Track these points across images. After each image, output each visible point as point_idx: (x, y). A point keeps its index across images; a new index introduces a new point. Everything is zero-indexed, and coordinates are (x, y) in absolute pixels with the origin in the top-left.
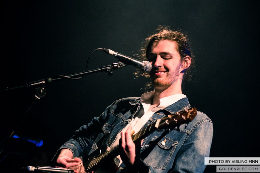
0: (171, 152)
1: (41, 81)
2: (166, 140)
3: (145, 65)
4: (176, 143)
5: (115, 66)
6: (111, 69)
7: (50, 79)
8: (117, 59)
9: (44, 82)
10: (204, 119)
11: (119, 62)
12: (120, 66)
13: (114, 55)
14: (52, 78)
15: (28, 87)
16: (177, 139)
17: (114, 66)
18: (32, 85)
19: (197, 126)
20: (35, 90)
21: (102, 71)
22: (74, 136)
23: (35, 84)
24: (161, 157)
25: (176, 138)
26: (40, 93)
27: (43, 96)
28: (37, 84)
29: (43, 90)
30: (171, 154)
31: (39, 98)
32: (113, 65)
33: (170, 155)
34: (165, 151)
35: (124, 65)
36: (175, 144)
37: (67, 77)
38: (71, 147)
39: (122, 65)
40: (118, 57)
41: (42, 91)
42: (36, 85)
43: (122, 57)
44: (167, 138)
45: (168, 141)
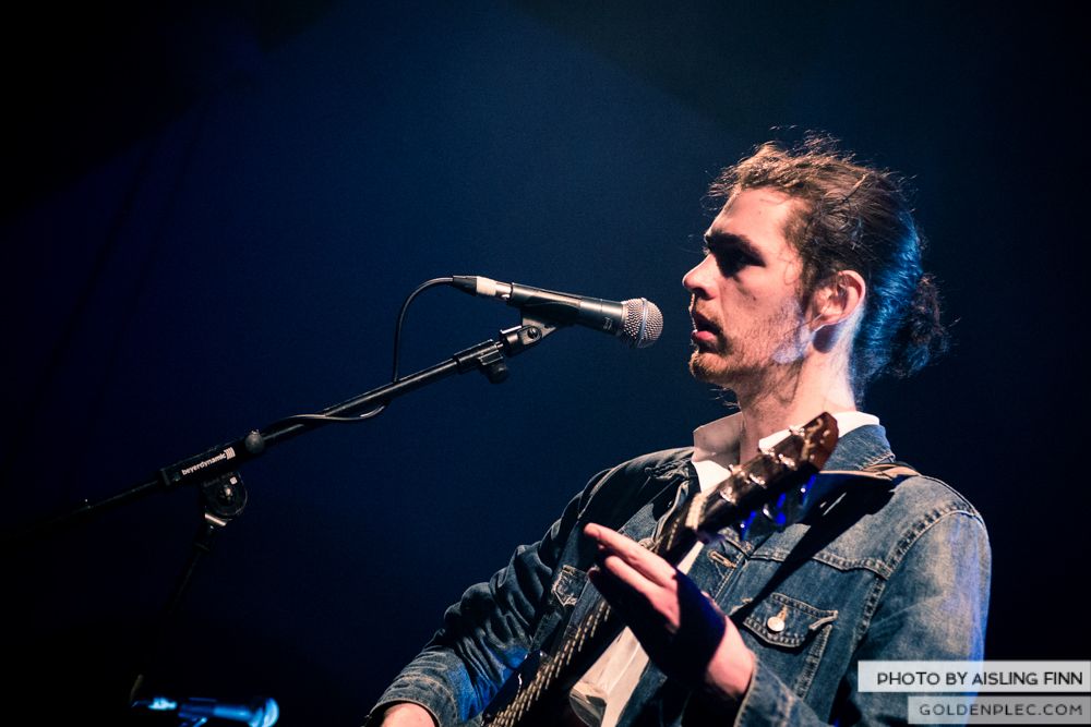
0: (808, 658)
1: (221, 451)
2: (785, 609)
3: (633, 315)
4: (830, 618)
5: (511, 339)
6: (496, 356)
7: (254, 437)
8: (516, 311)
9: (230, 453)
10: (941, 505)
11: (526, 322)
12: (531, 336)
13: (499, 294)
14: (263, 432)
15: (168, 483)
16: (835, 600)
17: (506, 342)
18: (185, 472)
19: (913, 536)
20: (204, 491)
21: (461, 368)
23: (195, 468)
25: (831, 598)
26: (224, 501)
27: (239, 511)
28: (203, 464)
29: (233, 487)
30: (812, 665)
31: (223, 524)
32: (503, 338)
35: (546, 331)
36: (823, 621)
37: (323, 416)
38: (425, 692)
39: (539, 330)
40: (515, 300)
41: (228, 492)
42: (201, 470)
43: (533, 300)
44: (791, 604)
45: (797, 614)
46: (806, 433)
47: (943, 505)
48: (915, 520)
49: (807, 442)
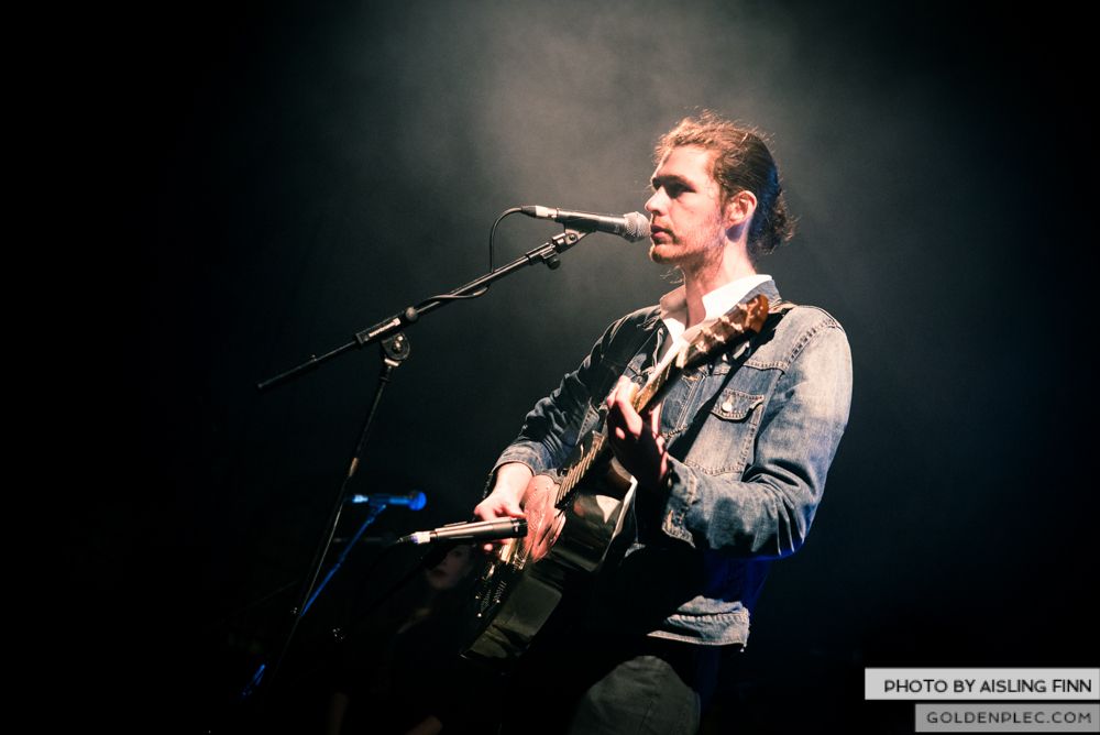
0: (751, 426)
1: (391, 321)
2: (731, 397)
3: (631, 222)
4: (759, 401)
5: (560, 242)
6: (551, 253)
7: (411, 311)
8: (561, 225)
9: (397, 322)
10: (816, 324)
11: (568, 231)
12: (571, 239)
13: (550, 216)
14: (416, 307)
15: (361, 342)
16: (760, 388)
17: (557, 245)
18: (371, 335)
19: (801, 346)
20: (380, 346)
21: (531, 262)
22: (524, 427)
23: (377, 332)
24: (728, 442)
25: (757, 388)
26: (396, 351)
27: (405, 356)
28: (381, 330)
29: (400, 342)
30: (753, 430)
31: (396, 364)
32: (554, 242)
33: (750, 432)
34: (735, 425)
35: (580, 236)
36: (757, 402)
37: (451, 296)
38: (523, 456)
39: (576, 236)
40: (559, 219)
41: (398, 345)
42: (380, 333)
43: (570, 217)
44: (734, 394)
45: (738, 399)
46: (749, 308)
47: (817, 324)
48: (801, 336)
49: (749, 313)
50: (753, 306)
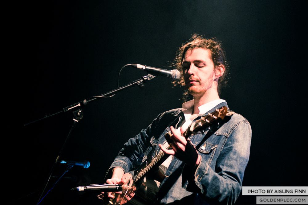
0: (211, 156)
1: (77, 104)
2: (205, 144)
3: (174, 73)
4: (216, 147)
5: (145, 79)
6: (141, 83)
7: (85, 101)
8: (146, 72)
9: (79, 105)
11: (149, 75)
12: (150, 78)
13: (142, 68)
14: (87, 100)
15: (65, 111)
16: (217, 142)
17: (144, 79)
18: (69, 109)
19: (234, 128)
20: (72, 114)
21: (133, 85)
23: (71, 108)
25: (216, 142)
26: (78, 116)
27: (81, 118)
28: (73, 107)
29: (80, 113)
30: (211, 157)
31: (78, 121)
33: (210, 158)
34: (206, 155)
36: (214, 147)
37: (101, 96)
38: (121, 164)
39: (152, 77)
40: (146, 70)
41: (79, 114)
42: (73, 109)
43: (150, 69)
45: (208, 146)
46: (220, 111)
48: (235, 124)
49: (220, 112)
50: (221, 110)
